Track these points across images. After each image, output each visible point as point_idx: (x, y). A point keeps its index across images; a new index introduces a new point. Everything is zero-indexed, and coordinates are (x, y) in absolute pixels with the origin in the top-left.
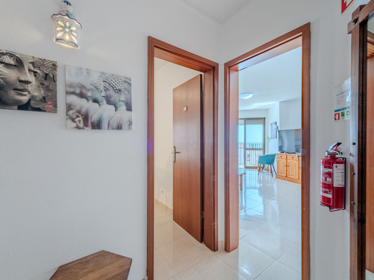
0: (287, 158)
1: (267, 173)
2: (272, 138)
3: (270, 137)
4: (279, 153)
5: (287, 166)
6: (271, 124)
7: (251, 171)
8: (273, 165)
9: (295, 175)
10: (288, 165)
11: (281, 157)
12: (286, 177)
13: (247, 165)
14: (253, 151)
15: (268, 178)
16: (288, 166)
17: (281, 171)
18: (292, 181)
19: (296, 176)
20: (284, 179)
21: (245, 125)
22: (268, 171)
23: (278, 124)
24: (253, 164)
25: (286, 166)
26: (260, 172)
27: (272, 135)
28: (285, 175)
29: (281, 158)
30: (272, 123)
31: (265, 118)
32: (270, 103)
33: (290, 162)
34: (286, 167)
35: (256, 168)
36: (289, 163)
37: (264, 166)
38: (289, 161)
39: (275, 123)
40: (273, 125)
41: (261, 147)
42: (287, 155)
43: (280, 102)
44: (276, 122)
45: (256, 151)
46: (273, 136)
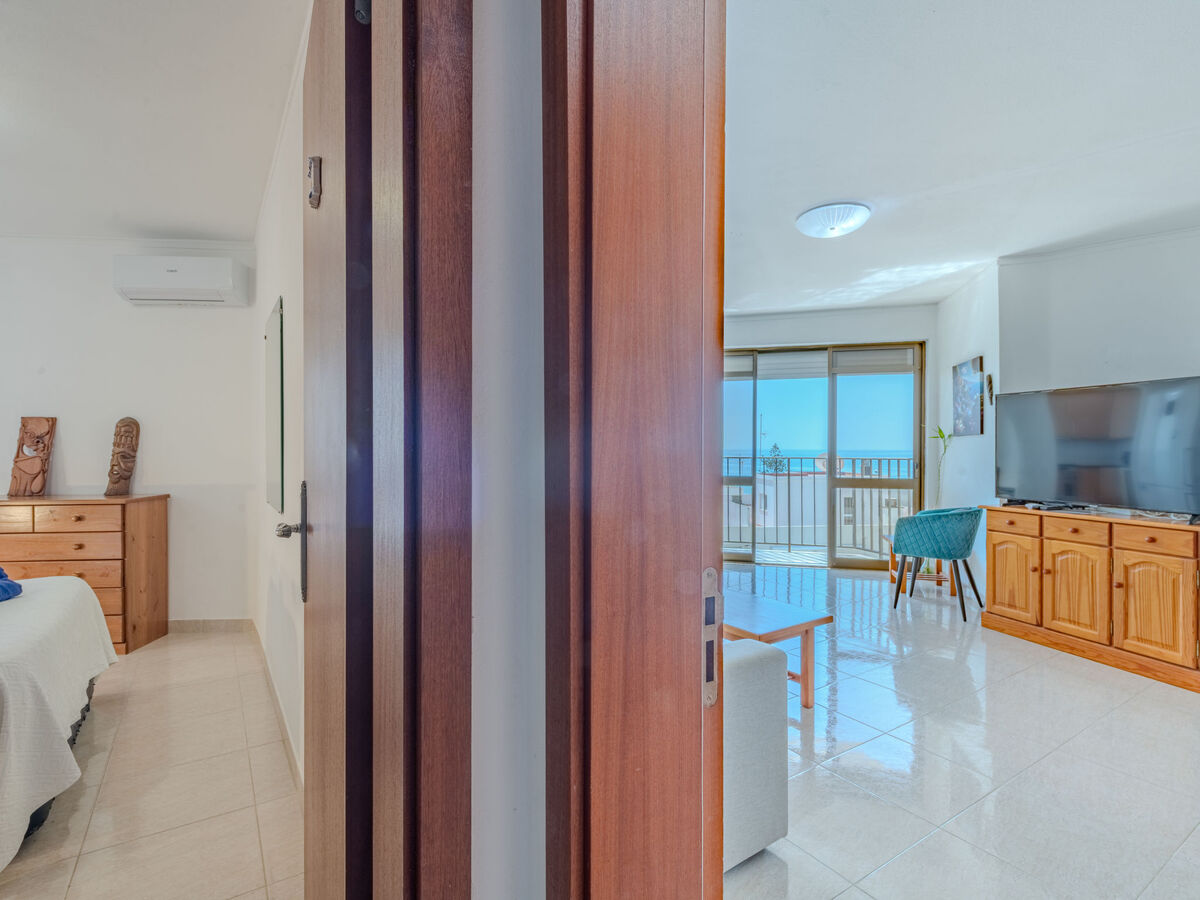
0: (1041, 534)
1: (934, 596)
2: (956, 433)
3: (948, 430)
4: (997, 503)
5: (1039, 569)
6: (954, 368)
7: (858, 583)
8: (965, 563)
9: (1085, 618)
10: (1047, 565)
11: (1012, 523)
12: (1040, 624)
13: (841, 554)
14: (867, 491)
15: (940, 614)
16: (1049, 572)
17: (1012, 595)
18: (1072, 649)
19: (1092, 626)
20: (1025, 636)
21: (832, 375)
22: (939, 583)
23: (992, 367)
24: (868, 546)
25: (1035, 570)
26: (904, 592)
27: (957, 416)
28: (1030, 616)
29: (1012, 529)
30: (961, 365)
31: (922, 344)
32: (949, 268)
33: (1063, 553)
34: (1037, 574)
35: (881, 566)
36: (1054, 556)
37: (919, 562)
38: (1052, 547)
39: (974, 360)
40: (964, 370)
41: (906, 473)
42: (1041, 517)
43: (1001, 258)
44: (981, 358)
45: (880, 493)
46: (965, 423)
